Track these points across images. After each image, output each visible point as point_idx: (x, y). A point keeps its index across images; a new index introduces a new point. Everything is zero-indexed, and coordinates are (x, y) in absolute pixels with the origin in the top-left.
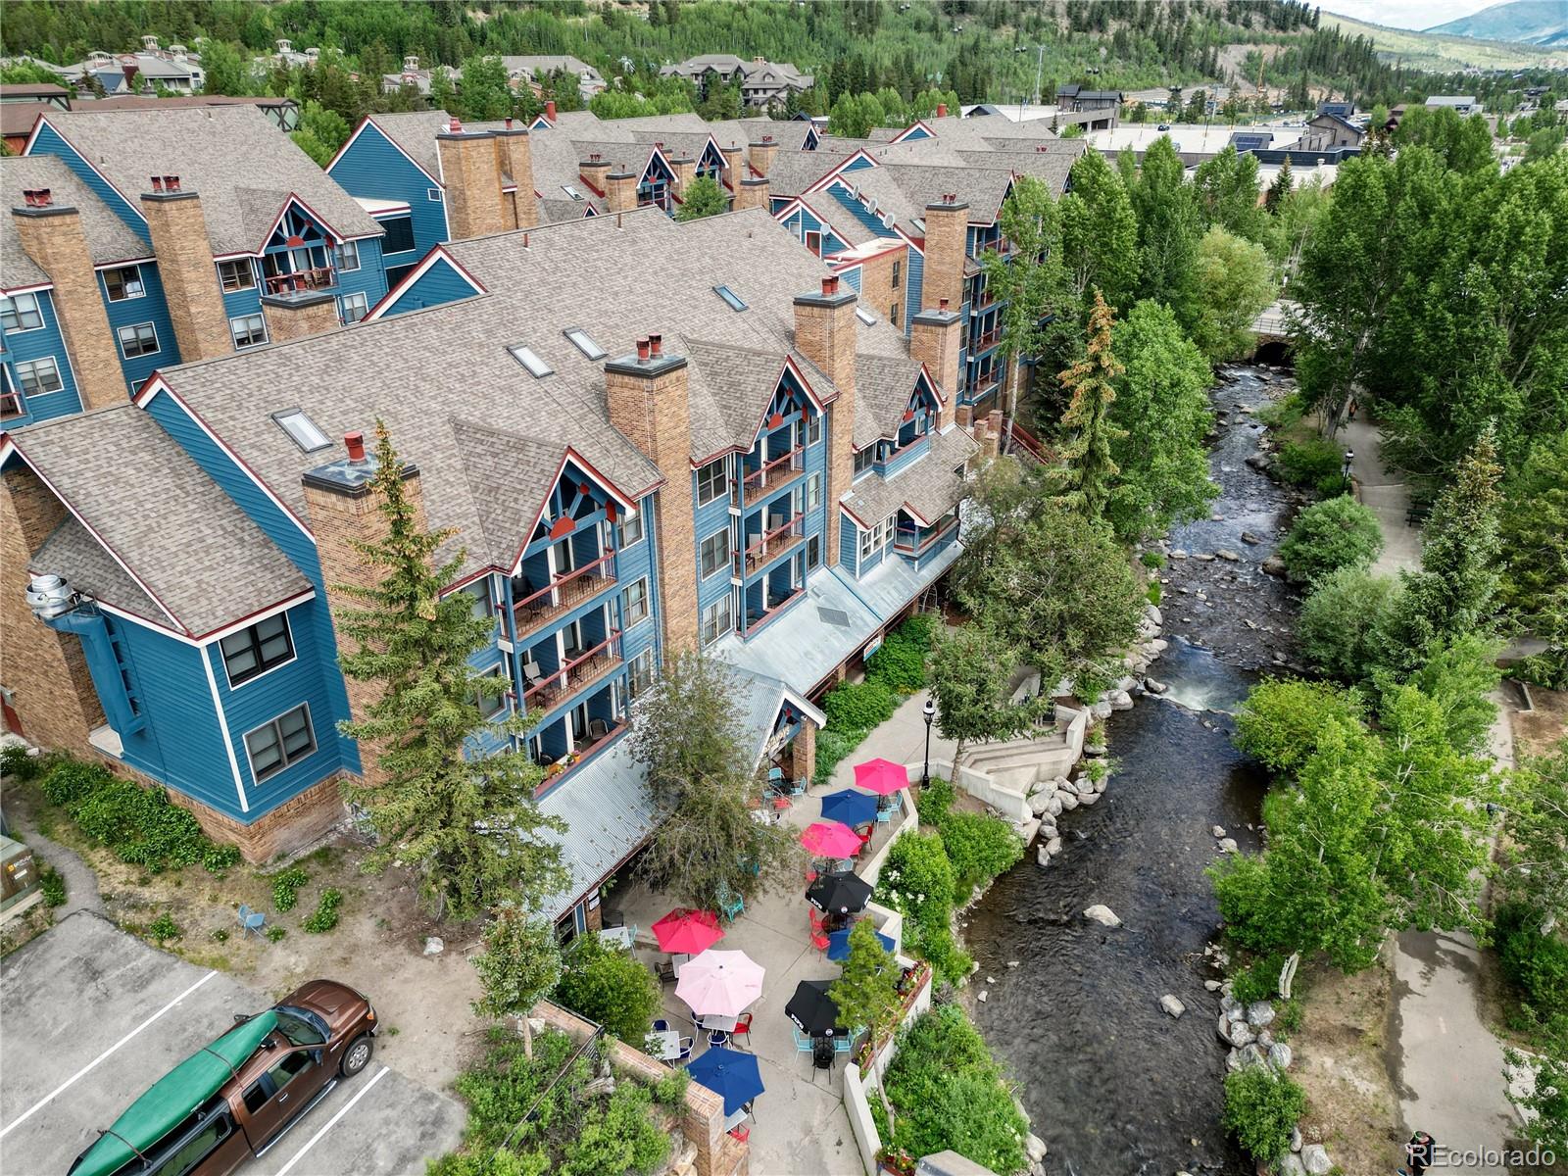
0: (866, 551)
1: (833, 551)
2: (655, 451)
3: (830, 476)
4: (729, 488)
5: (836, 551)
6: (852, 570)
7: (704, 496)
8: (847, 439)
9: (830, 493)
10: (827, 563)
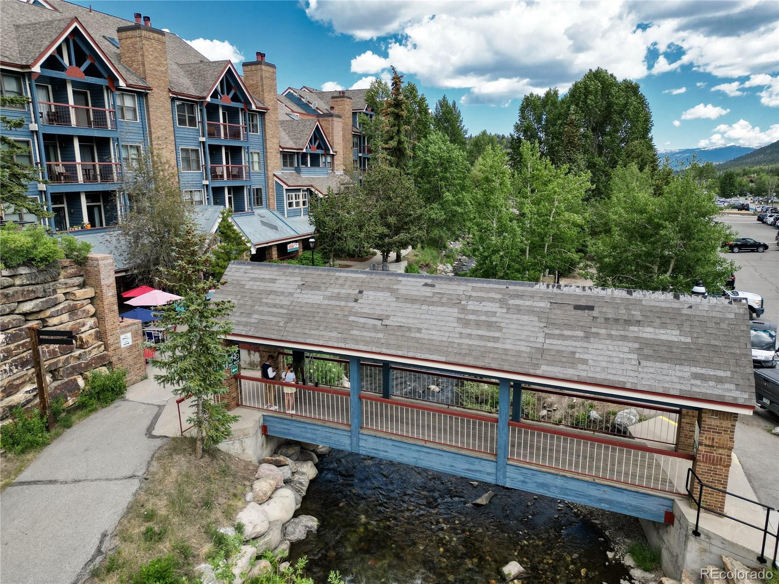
0: (290, 204)
1: (272, 201)
2: (144, 72)
3: (266, 157)
4: (199, 126)
5: (273, 202)
6: (283, 213)
7: (182, 122)
8: (275, 140)
9: (267, 166)
10: (268, 207)
